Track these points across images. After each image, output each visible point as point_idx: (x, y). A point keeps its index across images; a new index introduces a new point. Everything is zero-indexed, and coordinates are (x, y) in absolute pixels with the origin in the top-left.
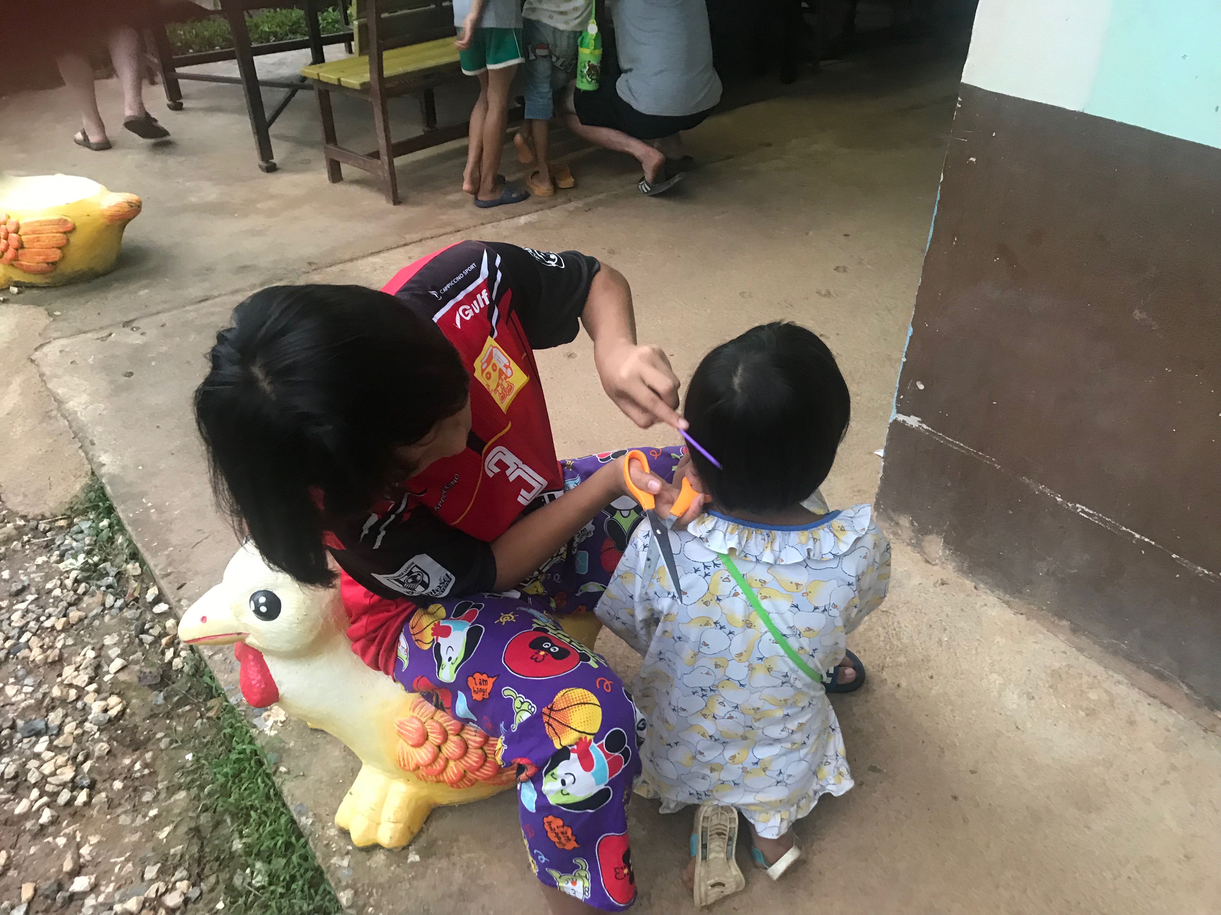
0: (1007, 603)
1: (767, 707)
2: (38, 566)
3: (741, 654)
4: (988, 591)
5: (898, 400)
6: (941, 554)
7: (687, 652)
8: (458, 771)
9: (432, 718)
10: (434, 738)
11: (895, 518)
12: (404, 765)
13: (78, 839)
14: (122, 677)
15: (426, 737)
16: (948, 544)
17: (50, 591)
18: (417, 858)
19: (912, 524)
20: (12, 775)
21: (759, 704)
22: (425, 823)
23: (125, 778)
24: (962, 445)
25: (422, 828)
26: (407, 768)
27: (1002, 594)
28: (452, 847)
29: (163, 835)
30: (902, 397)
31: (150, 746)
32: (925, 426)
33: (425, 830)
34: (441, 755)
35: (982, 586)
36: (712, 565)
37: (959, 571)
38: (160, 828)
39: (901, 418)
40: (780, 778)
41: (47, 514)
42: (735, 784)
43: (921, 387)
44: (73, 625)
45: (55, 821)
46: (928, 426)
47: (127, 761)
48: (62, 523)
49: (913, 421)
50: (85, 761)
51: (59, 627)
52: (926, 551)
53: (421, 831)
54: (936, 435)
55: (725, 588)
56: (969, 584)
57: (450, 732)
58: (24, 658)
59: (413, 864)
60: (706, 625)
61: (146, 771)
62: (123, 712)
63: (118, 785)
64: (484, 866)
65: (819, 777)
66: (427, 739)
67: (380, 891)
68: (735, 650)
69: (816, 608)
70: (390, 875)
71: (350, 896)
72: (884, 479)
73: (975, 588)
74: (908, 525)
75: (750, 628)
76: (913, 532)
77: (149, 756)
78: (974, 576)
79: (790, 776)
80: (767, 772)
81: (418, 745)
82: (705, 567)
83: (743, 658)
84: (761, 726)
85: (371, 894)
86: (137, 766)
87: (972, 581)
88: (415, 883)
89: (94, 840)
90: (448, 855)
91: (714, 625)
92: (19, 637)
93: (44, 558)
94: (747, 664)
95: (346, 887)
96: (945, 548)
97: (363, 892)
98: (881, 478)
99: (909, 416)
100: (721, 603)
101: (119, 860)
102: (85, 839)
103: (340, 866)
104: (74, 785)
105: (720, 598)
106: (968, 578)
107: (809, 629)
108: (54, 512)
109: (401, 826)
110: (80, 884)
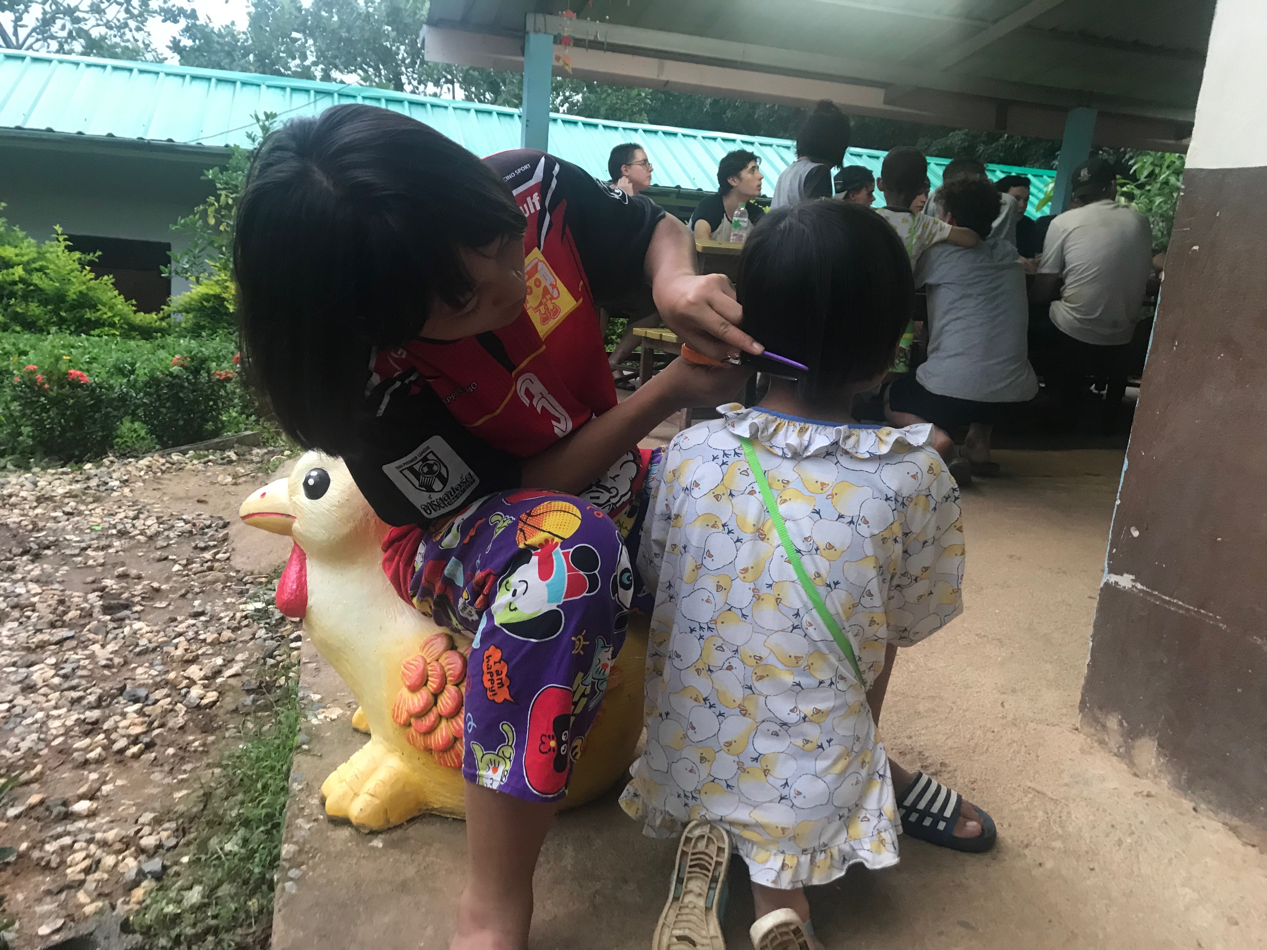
0: (1234, 830)
1: (772, 660)
2: (225, 603)
3: (745, 570)
4: (1211, 813)
5: (1111, 557)
6: (1153, 763)
7: (689, 562)
8: (447, 734)
9: (437, 660)
10: (433, 684)
11: (1102, 719)
12: (397, 717)
13: (108, 778)
14: (232, 681)
15: (424, 682)
16: (1163, 748)
17: (221, 618)
18: (380, 845)
19: (1121, 724)
20: (94, 719)
21: (764, 653)
22: (409, 821)
23: (181, 748)
24: (1180, 603)
25: (403, 824)
26: (398, 720)
27: (1228, 816)
28: (422, 848)
29: (178, 795)
30: (1115, 550)
31: (217, 732)
32: (1139, 586)
33: (405, 827)
34: (434, 708)
35: (1203, 806)
36: (733, 453)
37: (1176, 786)
38: (179, 790)
39: (1113, 578)
40: (785, 792)
41: (256, 572)
42: (728, 786)
43: (1136, 534)
44: (220, 643)
45: (99, 761)
46: (1142, 584)
47: (191, 738)
48: (263, 580)
49: (1125, 581)
50: (158, 727)
51: (209, 640)
52: (1136, 761)
53: (400, 826)
54: (1151, 595)
55: (740, 483)
56: (1187, 805)
57: (449, 678)
58: (166, 653)
59: (375, 849)
60: (713, 526)
61: (201, 749)
62: (214, 703)
63: (171, 751)
64: (444, 872)
65: (850, 831)
66: (426, 684)
67: (325, 857)
68: (741, 564)
69: (841, 516)
70: (344, 849)
71: (292, 850)
72: (1092, 666)
73: (1195, 809)
74: (1116, 727)
75: (763, 540)
76: (1122, 736)
77: (211, 738)
78: (1193, 793)
79: (799, 793)
80: (769, 778)
81: (414, 689)
82: (725, 454)
83: (750, 575)
84: (765, 693)
85: (313, 857)
86: (197, 743)
87: (1191, 801)
88: (363, 862)
89: (119, 782)
90: (413, 853)
91: (721, 528)
92: (174, 638)
93: (233, 600)
94: (752, 586)
95: (296, 843)
96: (1159, 754)
97: (307, 853)
98: (1088, 665)
99: (1122, 575)
100: (734, 500)
101: (127, 802)
102: (113, 780)
103: (301, 827)
104: (135, 740)
105: (733, 493)
106: (1186, 795)
107: (830, 547)
108: (262, 570)
109: (377, 801)
110: (82, 806)
